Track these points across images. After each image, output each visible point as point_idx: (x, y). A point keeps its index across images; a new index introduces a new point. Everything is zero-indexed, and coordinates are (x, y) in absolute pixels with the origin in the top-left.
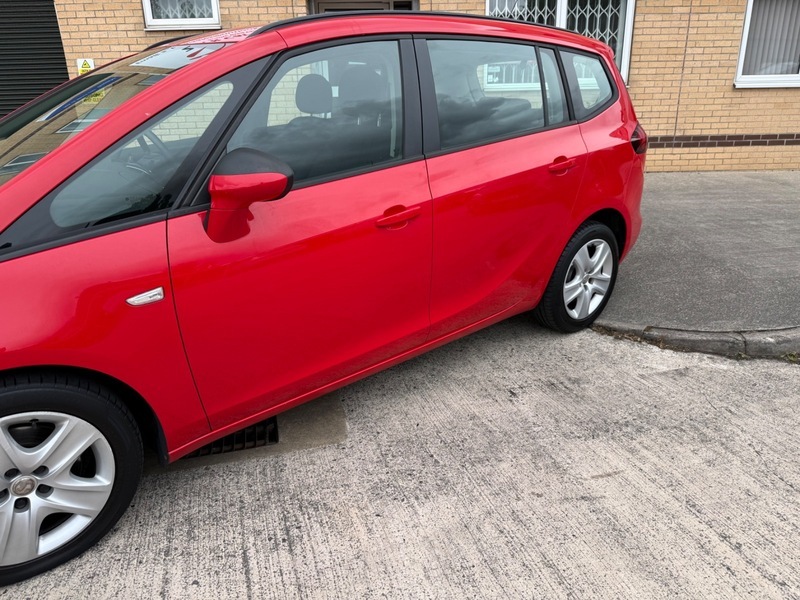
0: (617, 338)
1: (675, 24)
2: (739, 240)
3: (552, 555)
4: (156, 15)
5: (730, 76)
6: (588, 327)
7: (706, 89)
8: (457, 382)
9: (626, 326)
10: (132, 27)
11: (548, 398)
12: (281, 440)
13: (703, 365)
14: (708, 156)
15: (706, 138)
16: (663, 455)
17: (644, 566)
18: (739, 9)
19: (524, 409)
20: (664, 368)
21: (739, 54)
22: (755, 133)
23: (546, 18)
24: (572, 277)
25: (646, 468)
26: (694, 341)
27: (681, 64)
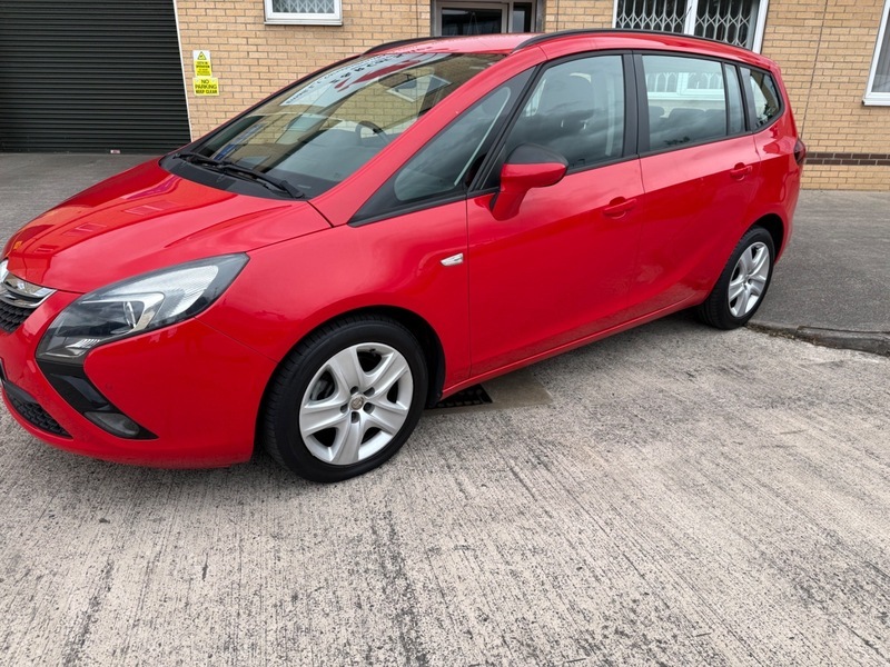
0: (771, 335)
1: (806, 37)
2: (874, 255)
3: (765, 479)
4: (276, 10)
5: (859, 93)
6: (743, 325)
7: (833, 105)
8: (636, 365)
9: (780, 325)
10: (251, 20)
11: (722, 379)
12: (494, 401)
13: (856, 359)
14: (831, 174)
15: (830, 155)
16: (838, 421)
17: (841, 489)
18: (873, 24)
19: (706, 386)
20: (822, 361)
21: (869, 70)
22: (881, 152)
23: (673, 26)
24: (735, 277)
25: (826, 429)
26: (846, 339)
27: (809, 79)
